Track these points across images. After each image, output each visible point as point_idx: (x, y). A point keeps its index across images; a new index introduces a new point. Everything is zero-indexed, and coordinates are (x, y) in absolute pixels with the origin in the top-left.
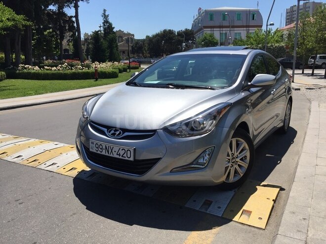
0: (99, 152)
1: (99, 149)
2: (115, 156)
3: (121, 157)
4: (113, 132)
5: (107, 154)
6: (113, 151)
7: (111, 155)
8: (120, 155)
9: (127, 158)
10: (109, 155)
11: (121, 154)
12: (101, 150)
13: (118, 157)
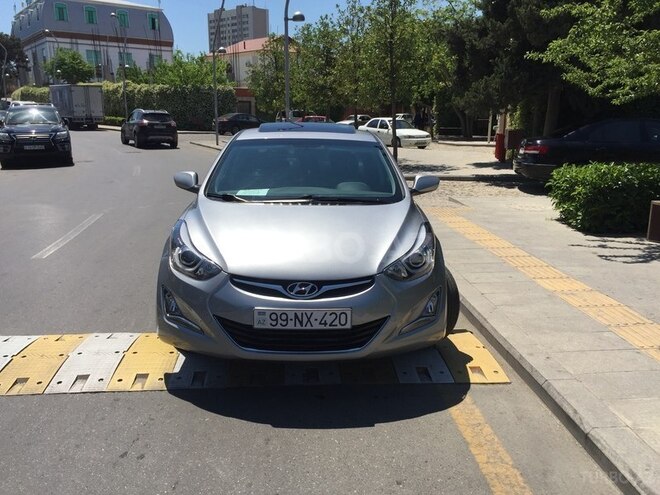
0: (279, 327)
1: (280, 321)
2: (317, 326)
3: (328, 327)
4: (297, 289)
5: (298, 327)
6: (312, 320)
7: (309, 327)
8: (325, 324)
9: (339, 327)
10: (304, 328)
11: (329, 322)
12: (284, 323)
13: (322, 327)
